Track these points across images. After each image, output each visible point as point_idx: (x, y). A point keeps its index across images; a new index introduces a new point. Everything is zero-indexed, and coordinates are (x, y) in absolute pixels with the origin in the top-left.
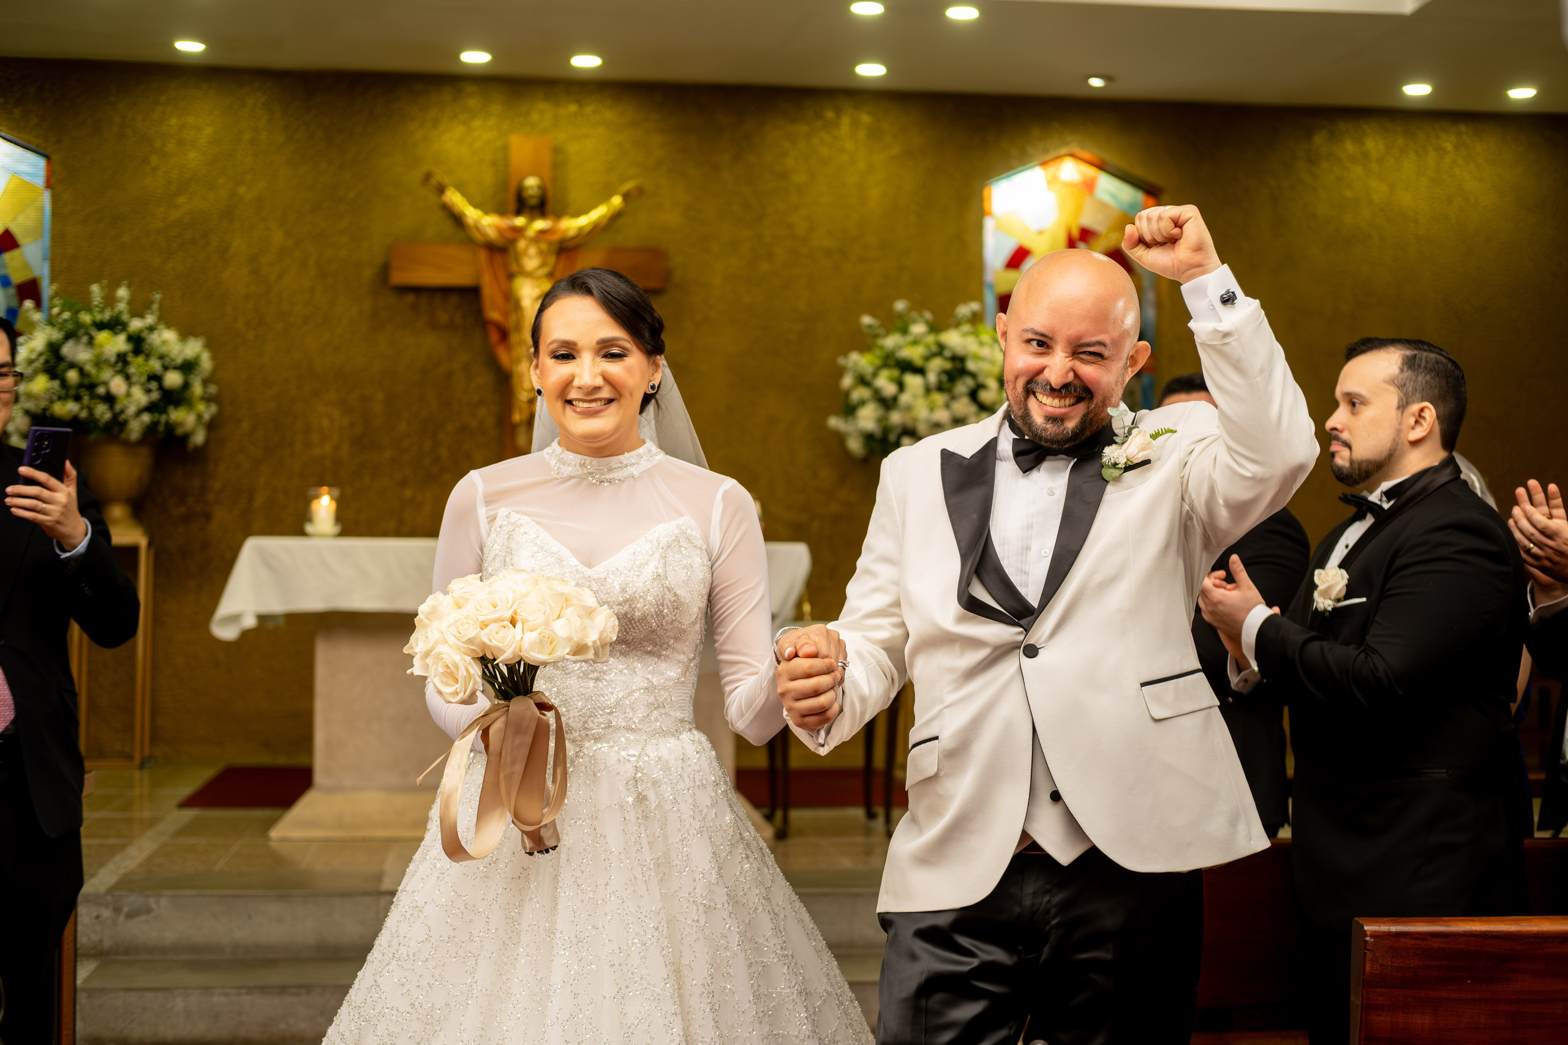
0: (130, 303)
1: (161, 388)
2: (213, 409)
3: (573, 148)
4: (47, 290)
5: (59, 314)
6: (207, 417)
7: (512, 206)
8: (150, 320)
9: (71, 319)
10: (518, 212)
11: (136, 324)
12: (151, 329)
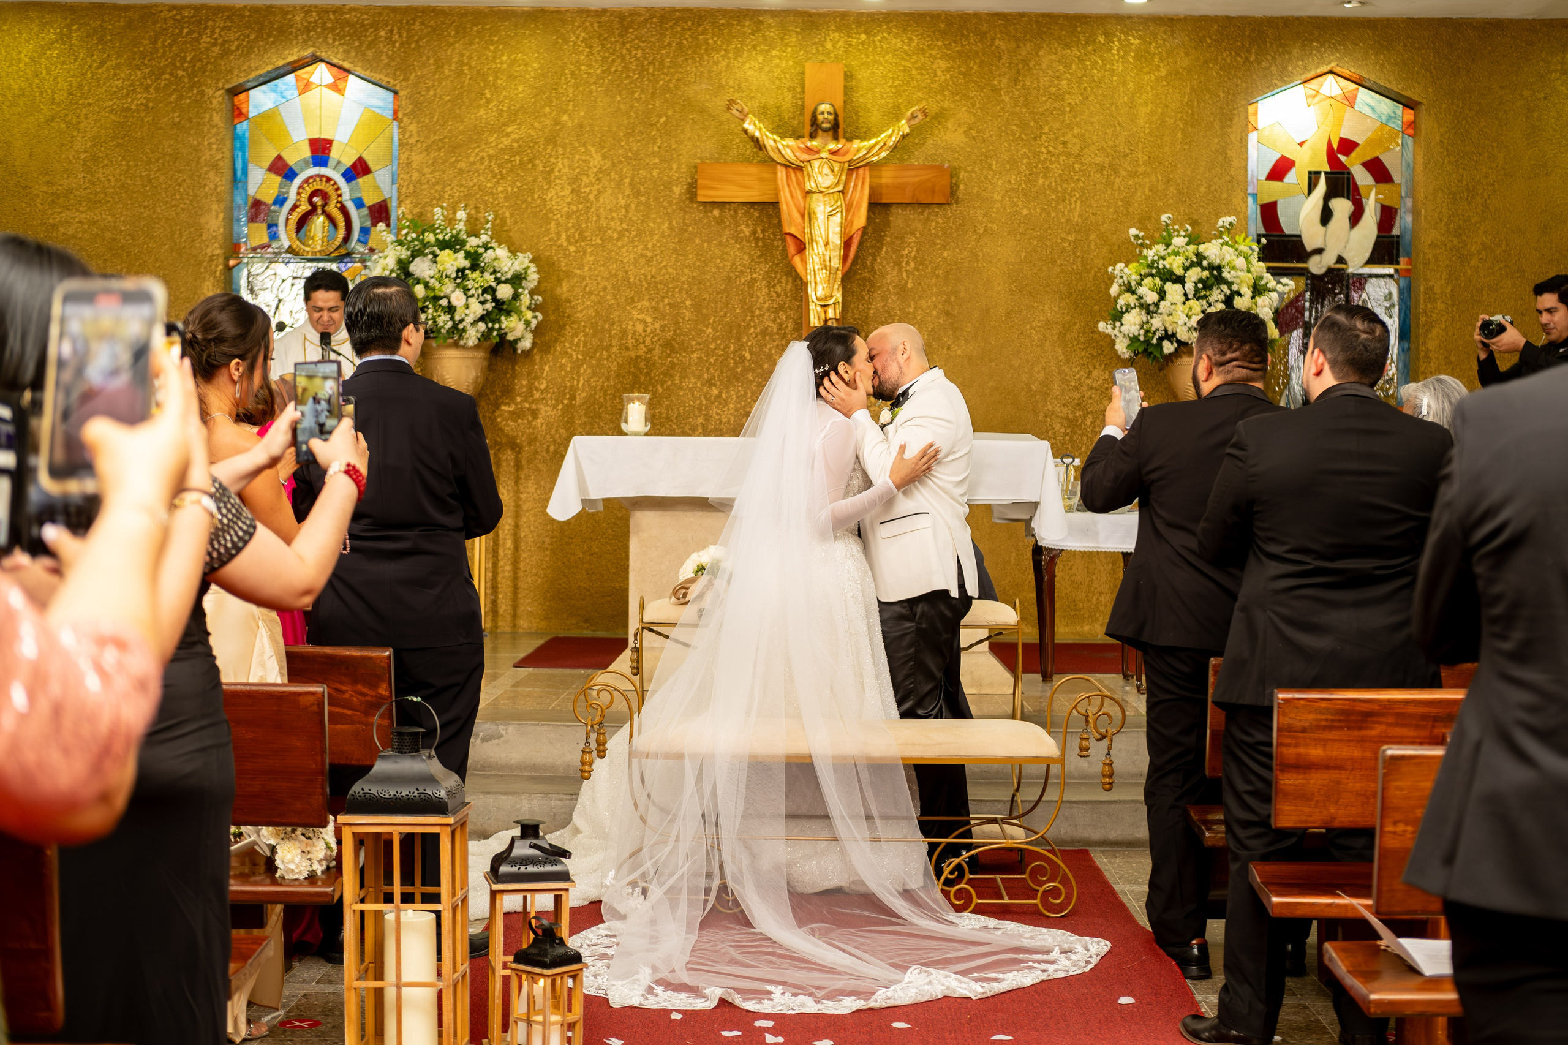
0: (468, 222)
1: (495, 299)
2: (540, 317)
3: (863, 74)
4: (395, 212)
5: (408, 233)
6: (534, 323)
7: (807, 129)
8: (484, 238)
9: (417, 239)
10: (813, 136)
11: (473, 242)
12: (486, 247)
